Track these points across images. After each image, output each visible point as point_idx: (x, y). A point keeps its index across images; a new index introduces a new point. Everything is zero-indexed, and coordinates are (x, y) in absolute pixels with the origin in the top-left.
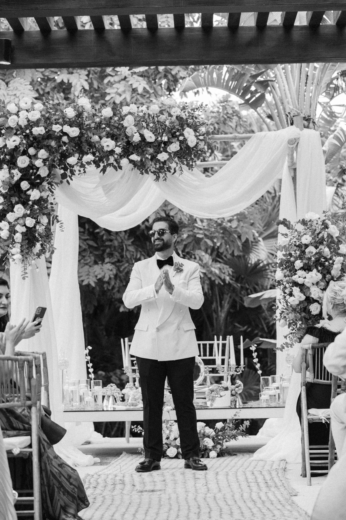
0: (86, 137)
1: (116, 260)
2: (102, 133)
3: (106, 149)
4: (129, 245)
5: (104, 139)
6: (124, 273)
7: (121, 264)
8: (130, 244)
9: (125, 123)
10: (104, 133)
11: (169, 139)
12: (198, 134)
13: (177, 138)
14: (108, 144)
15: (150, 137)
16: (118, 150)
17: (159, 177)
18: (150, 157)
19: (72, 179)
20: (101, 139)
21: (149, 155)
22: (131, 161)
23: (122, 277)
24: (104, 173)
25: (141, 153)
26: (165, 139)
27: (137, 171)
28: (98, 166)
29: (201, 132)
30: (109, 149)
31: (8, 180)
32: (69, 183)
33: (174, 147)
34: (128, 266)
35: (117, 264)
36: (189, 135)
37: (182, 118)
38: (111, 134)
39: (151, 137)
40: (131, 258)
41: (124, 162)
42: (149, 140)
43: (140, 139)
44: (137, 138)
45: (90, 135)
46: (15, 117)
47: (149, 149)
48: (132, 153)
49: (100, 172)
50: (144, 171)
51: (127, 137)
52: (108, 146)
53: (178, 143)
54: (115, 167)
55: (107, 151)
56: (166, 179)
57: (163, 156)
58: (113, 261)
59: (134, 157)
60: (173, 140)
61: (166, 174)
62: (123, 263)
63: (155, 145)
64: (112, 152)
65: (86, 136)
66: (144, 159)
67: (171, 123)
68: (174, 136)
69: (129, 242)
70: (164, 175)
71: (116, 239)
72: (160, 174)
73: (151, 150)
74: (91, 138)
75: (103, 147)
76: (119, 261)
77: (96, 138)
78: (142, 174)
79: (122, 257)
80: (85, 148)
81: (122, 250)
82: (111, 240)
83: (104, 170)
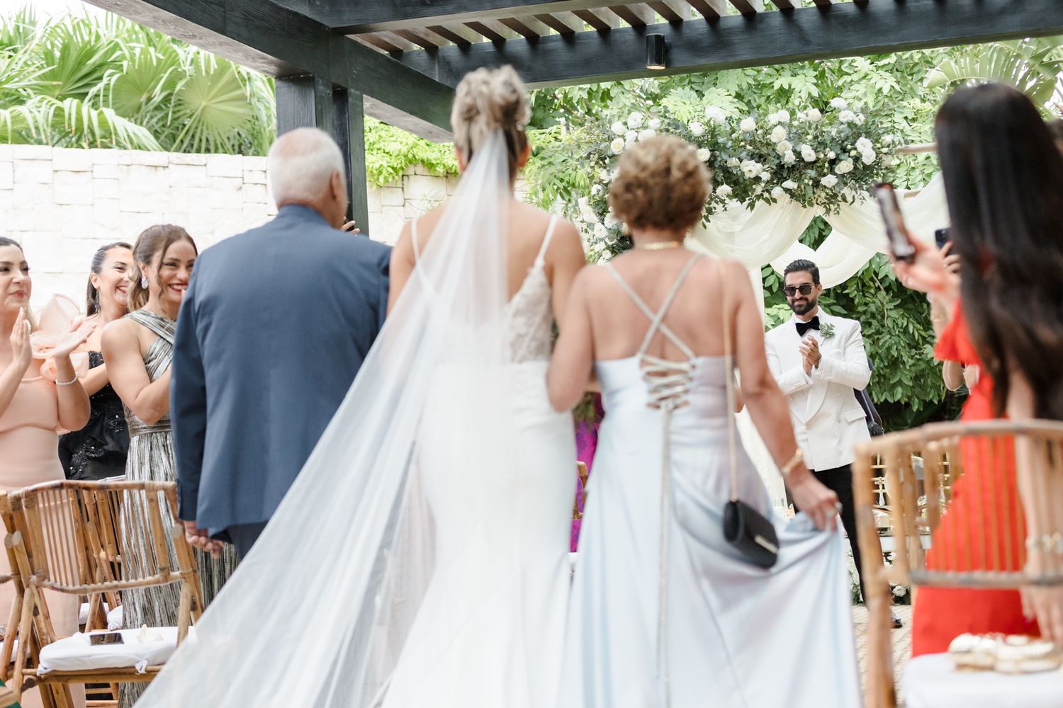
0: (720, 162)
1: (873, 331)
2: (741, 153)
3: (747, 175)
4: (891, 309)
5: (746, 162)
6: (884, 349)
7: (880, 336)
8: (892, 307)
9: (773, 138)
10: (744, 153)
11: (837, 155)
12: (879, 145)
13: (848, 154)
14: (751, 168)
15: (808, 154)
16: (766, 176)
17: (830, 210)
18: (811, 183)
19: (709, 221)
20: (741, 162)
21: (811, 178)
22: (786, 190)
23: (883, 355)
24: (752, 209)
25: (799, 180)
26: (832, 155)
27: (796, 204)
28: (742, 200)
29: (884, 143)
30: (753, 175)
31: (615, 227)
32: (705, 227)
33: (845, 166)
34: (890, 338)
35: (876, 337)
36: (865, 148)
37: (856, 125)
38: (757, 154)
39: (810, 155)
40: (894, 328)
41: (777, 191)
42: (808, 159)
43: (794, 157)
44: (789, 158)
45: (725, 157)
46: (621, 140)
47: (809, 171)
48: (786, 179)
49: (747, 207)
50: (806, 204)
51: (779, 157)
52: (750, 171)
53: (851, 160)
54: (767, 200)
55: (750, 178)
56: (838, 213)
57: (830, 180)
58: (869, 333)
59: (789, 184)
60: (842, 157)
61: (838, 205)
62: (883, 335)
63: (818, 165)
64: (757, 179)
65: (719, 159)
66: (802, 186)
67: (839, 132)
68: (844, 150)
69: (891, 306)
70: (836, 206)
71: (874, 302)
72: (831, 205)
73: (812, 173)
74: (726, 162)
75: (743, 173)
76: (878, 332)
77: (733, 162)
78: (805, 207)
79: (883, 326)
80: (719, 176)
81: (883, 317)
82: (866, 304)
83: (752, 206)
